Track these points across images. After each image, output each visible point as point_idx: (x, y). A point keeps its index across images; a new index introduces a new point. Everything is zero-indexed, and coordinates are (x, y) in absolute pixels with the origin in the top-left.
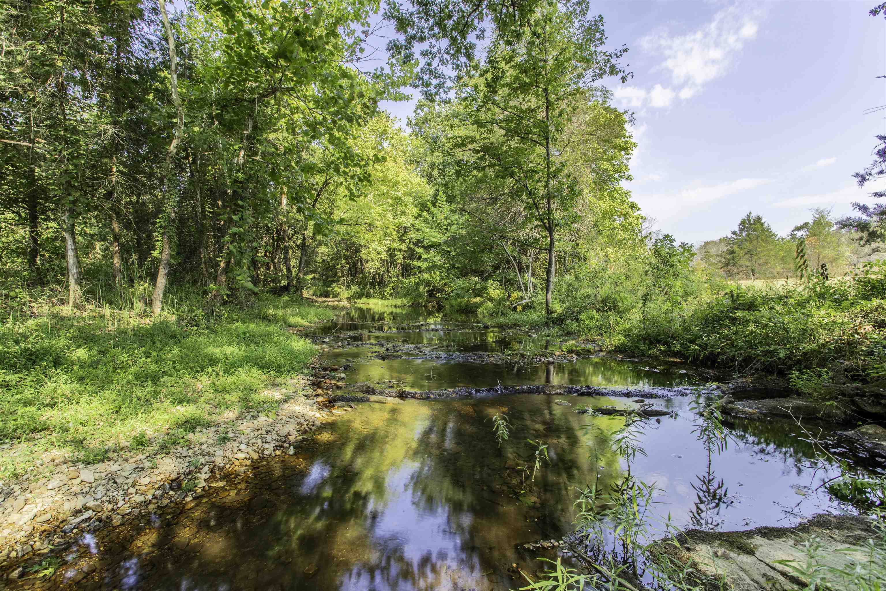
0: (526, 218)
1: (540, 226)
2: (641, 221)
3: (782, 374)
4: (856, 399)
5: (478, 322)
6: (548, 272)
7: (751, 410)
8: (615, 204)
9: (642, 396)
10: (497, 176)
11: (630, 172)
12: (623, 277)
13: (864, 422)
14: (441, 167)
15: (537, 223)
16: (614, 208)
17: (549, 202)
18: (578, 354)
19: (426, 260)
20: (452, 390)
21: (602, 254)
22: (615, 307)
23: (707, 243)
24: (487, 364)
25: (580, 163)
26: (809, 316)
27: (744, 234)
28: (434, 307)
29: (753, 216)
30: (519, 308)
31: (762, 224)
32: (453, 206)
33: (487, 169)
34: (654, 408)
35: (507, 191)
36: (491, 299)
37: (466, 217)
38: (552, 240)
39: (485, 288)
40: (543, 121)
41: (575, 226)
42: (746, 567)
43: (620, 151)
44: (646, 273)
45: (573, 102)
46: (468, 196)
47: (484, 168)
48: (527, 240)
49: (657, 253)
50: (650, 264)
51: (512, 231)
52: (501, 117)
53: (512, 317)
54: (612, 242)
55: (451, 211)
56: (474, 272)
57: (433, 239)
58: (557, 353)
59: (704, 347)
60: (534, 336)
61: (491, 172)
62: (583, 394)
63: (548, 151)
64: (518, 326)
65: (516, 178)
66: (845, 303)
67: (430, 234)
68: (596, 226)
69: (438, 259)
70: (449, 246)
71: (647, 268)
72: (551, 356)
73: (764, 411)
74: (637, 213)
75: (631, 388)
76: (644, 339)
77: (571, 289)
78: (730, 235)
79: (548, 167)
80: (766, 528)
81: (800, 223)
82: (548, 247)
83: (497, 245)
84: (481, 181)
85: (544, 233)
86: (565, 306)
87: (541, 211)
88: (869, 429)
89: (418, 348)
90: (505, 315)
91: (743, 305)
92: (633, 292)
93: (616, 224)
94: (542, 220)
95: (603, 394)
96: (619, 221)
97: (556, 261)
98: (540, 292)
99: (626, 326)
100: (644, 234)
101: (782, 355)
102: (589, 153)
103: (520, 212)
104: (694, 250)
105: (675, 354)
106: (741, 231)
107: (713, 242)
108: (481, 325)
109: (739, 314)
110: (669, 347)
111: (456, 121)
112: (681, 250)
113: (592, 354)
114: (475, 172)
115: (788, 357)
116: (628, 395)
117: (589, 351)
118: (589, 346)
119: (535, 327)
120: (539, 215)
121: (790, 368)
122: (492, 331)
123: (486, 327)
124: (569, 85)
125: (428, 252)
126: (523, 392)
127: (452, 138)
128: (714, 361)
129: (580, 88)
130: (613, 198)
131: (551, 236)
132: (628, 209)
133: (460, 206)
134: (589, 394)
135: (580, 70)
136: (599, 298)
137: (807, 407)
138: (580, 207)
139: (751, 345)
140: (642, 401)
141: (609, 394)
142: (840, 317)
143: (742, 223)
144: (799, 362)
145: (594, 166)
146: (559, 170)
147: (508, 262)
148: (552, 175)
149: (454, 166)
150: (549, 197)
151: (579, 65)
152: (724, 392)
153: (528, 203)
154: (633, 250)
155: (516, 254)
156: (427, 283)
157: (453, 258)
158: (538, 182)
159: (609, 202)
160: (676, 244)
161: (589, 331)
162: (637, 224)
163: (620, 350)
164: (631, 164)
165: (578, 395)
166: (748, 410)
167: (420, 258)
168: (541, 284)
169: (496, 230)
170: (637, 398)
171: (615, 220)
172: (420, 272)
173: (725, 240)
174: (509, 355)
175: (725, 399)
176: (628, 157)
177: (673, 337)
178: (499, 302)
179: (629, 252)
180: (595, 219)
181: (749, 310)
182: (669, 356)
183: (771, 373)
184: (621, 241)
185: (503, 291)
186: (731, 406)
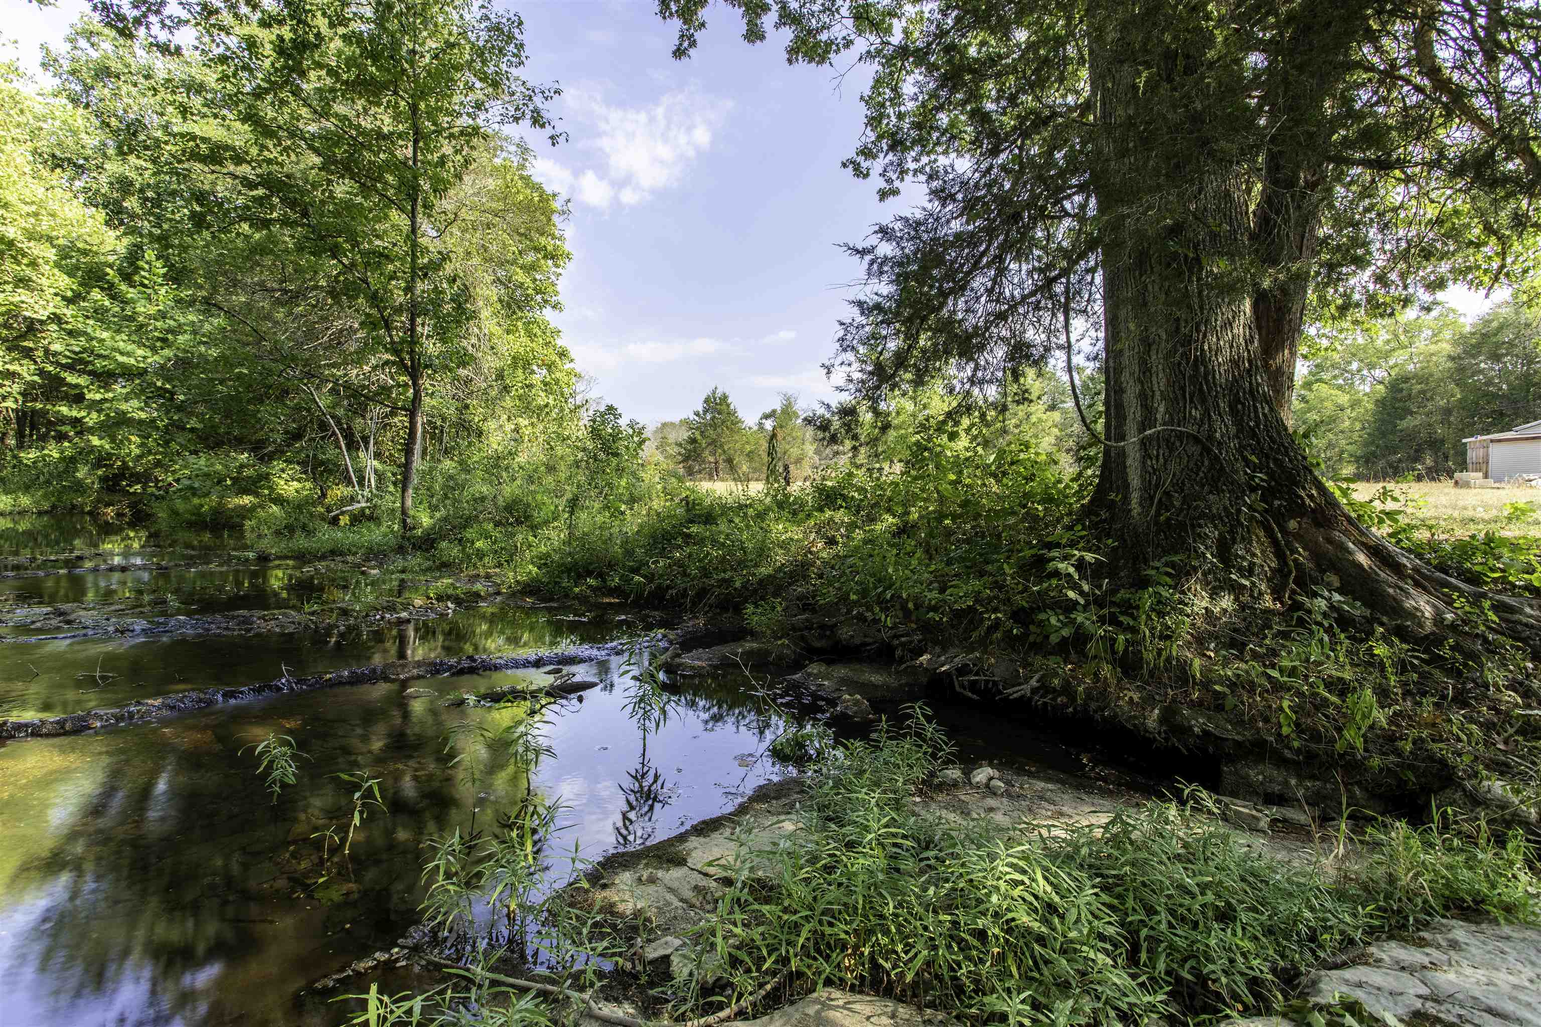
0: (366, 344)
1: (394, 363)
2: (574, 379)
3: (738, 609)
4: (806, 633)
5: (245, 547)
6: (408, 451)
7: (699, 663)
8: (534, 345)
9: (559, 663)
10: (300, 249)
11: (560, 298)
12: (543, 468)
13: (812, 661)
14: (150, 194)
15: (388, 356)
16: (533, 351)
17: (413, 321)
18: (458, 601)
19: (95, 406)
20: (158, 702)
21: (509, 427)
22: (527, 518)
23: (664, 425)
24: (258, 635)
25: (476, 261)
26: (767, 531)
27: (709, 417)
28: (119, 515)
29: (719, 394)
30: (344, 520)
31: (728, 405)
32: (186, 293)
33: (275, 228)
34: (577, 679)
35: (322, 282)
36: (279, 501)
37: (219, 321)
38: (417, 394)
39: (267, 477)
40: (405, 164)
41: (463, 372)
42: (675, 885)
43: (545, 257)
44: (577, 464)
45: (466, 148)
46: (224, 274)
47: (266, 224)
48: (364, 387)
49: (595, 433)
50: (584, 450)
51: (334, 365)
52: (313, 128)
53: (326, 535)
54: (527, 407)
55: (179, 301)
56: (239, 443)
57: (121, 359)
58: (418, 602)
59: (650, 578)
60: (374, 572)
61: (287, 238)
62: (461, 672)
63: (413, 223)
64: (342, 554)
65: (345, 261)
66: (801, 515)
67: (109, 343)
68: (500, 376)
69: (134, 408)
70: (168, 380)
71: (580, 455)
72: (405, 609)
73: (716, 662)
74: (568, 366)
75: (544, 652)
76: (569, 570)
77: (452, 486)
78: (692, 417)
79: (414, 257)
80: (704, 822)
81: (768, 411)
82: (409, 405)
83: (298, 390)
84: (261, 249)
85: (403, 378)
86: (438, 515)
87: (397, 335)
88: (814, 668)
89: (61, 614)
90: (309, 532)
91: (700, 516)
92: (558, 493)
93: (536, 379)
94: (396, 352)
95: (496, 668)
96: (539, 375)
97: (425, 432)
98: (391, 488)
99: (543, 549)
100: (579, 400)
101: (738, 584)
102: (493, 248)
103: (352, 331)
104: (647, 434)
105: (612, 592)
106: (706, 411)
107: (672, 424)
108: (251, 555)
109: (694, 529)
110: (604, 580)
111: (196, 102)
112: (631, 431)
113: (484, 599)
114: (245, 227)
115: (744, 586)
116: (538, 663)
117: (477, 595)
118: (478, 587)
119: (376, 554)
120: (392, 342)
121: (746, 601)
122: (278, 567)
123: (264, 558)
124: (459, 115)
125: (107, 387)
126: (341, 683)
127: (182, 135)
128: (662, 598)
129: (479, 128)
130: (531, 336)
131: (415, 384)
132: (555, 357)
133: (205, 293)
134: (472, 671)
135: (479, 95)
136: (501, 502)
137: (759, 650)
138: (474, 340)
139: (705, 573)
140: (558, 671)
141: (507, 666)
142: (795, 532)
143: (707, 401)
144: (755, 591)
145: (501, 273)
146: (435, 266)
147: (323, 426)
148: (420, 272)
149: (188, 202)
150: (414, 310)
151: (478, 85)
152: (671, 642)
153: (368, 315)
154: (560, 426)
155: (340, 412)
156: (101, 460)
157: (180, 408)
158: (392, 278)
159: (525, 340)
160: (623, 422)
161: (481, 559)
162: (568, 384)
163: (530, 589)
164: (562, 285)
165: (453, 675)
166: (698, 663)
167: (78, 399)
168: (394, 474)
169: (294, 359)
170: (552, 667)
171: (533, 372)
172: (80, 433)
173: (686, 422)
174: (313, 613)
175: (669, 653)
176: (559, 270)
177: (611, 566)
178: (300, 506)
179: (553, 427)
180: (498, 364)
181: (705, 523)
182: (604, 595)
183: (726, 610)
184: (541, 408)
185: (308, 485)
186: (678, 660)
